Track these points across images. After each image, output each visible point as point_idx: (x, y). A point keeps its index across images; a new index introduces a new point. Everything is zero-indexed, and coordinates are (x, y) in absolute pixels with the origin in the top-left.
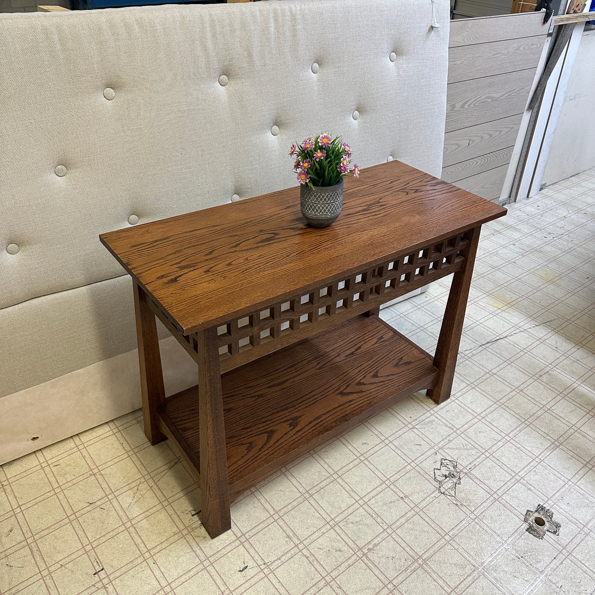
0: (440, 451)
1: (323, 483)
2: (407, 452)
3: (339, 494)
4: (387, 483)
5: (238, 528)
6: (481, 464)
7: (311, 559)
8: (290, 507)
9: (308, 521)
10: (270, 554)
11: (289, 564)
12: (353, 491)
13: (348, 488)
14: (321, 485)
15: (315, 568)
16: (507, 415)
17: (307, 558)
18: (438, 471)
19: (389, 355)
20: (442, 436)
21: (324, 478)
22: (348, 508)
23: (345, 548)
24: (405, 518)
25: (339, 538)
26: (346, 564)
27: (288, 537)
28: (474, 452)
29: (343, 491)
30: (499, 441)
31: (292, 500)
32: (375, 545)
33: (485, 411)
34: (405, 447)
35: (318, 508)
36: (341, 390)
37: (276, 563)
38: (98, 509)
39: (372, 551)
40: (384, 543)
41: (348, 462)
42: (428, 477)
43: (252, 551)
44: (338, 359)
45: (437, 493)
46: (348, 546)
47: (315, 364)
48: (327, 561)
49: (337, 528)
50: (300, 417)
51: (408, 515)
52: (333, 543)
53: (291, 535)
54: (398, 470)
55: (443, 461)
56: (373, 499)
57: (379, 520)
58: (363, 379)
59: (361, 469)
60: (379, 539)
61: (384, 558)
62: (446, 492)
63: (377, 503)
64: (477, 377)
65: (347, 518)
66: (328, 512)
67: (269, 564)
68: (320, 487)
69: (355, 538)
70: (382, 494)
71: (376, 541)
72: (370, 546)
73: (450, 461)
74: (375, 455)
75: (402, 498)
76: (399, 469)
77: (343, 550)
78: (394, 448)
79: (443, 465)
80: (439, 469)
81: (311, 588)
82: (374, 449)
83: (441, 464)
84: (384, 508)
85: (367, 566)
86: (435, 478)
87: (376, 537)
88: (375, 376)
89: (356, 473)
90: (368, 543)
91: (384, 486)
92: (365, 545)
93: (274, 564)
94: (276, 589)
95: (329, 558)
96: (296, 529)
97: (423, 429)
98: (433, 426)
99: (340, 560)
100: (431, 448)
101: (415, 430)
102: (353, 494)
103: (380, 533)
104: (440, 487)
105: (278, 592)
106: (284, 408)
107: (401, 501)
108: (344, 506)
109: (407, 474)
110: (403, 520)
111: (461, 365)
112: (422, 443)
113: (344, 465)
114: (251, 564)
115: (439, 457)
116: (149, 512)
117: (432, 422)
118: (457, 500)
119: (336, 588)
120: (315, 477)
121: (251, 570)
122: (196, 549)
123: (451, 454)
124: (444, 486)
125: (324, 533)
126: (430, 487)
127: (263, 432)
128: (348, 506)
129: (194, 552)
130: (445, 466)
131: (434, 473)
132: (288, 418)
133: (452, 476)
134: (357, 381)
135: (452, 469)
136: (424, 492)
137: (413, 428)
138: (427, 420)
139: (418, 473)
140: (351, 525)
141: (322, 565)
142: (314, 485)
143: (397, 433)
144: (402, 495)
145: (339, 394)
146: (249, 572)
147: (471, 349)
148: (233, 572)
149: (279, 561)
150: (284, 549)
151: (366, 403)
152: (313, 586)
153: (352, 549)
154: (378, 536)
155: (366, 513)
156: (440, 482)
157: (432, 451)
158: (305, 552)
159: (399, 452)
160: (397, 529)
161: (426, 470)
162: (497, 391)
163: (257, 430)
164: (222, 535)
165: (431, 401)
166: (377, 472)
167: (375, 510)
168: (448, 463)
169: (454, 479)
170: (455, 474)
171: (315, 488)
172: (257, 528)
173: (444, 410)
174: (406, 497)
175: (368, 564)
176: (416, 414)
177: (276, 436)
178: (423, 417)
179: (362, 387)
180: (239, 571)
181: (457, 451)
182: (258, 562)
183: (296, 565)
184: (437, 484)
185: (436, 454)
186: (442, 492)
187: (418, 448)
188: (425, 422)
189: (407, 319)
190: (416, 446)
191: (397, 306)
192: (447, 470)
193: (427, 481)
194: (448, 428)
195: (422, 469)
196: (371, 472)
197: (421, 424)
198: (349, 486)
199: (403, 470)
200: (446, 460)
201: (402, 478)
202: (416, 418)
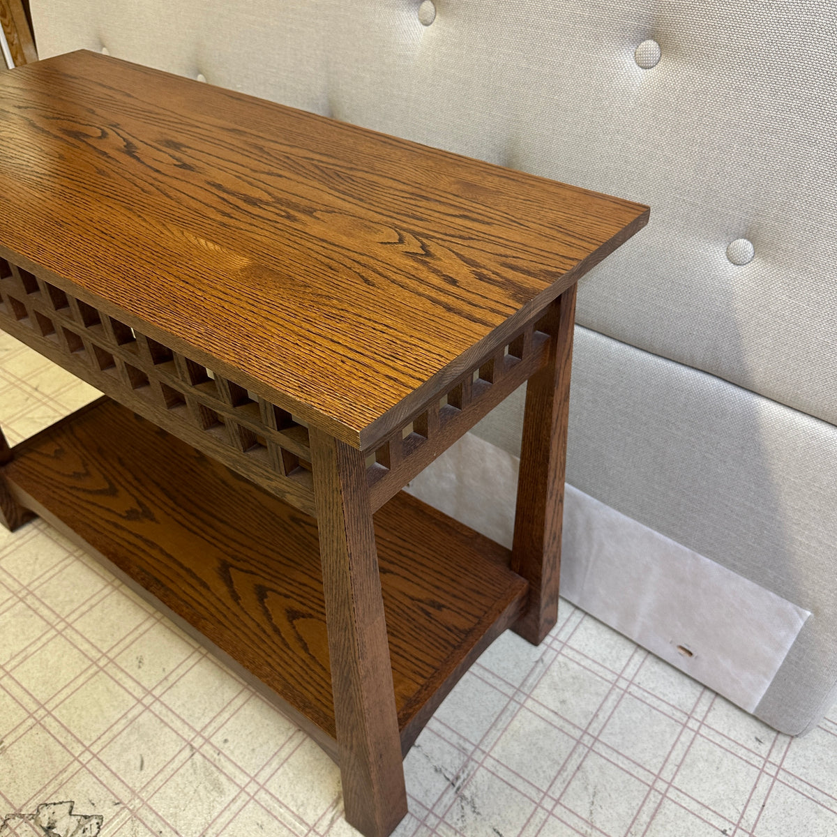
0: (123, 815)
1: (46, 611)
2: (121, 741)
3: (21, 637)
4: (40, 712)
12: (25, 658)
13: (33, 649)
14: (41, 609)
18: (67, 811)
20: (175, 815)
21: (58, 610)
29: (27, 643)
31: (16, 576)
34: (132, 738)
38: (27, 397)
41: (93, 641)
42: (50, 789)
45: (6, 812)
54: (72, 728)
55: (94, 821)
59: (77, 663)
68: (38, 608)
70: (13, 706)
74: (112, 683)
76: (74, 731)
78: (130, 716)
79: (83, 822)
80: (70, 813)
82: (127, 680)
83: (86, 817)
86: (47, 805)
89: (66, 657)
91: (33, 707)
97: (191, 771)
98: (202, 792)
100: (133, 792)
101: (185, 754)
102: (19, 658)
104: (22, 816)
109: (60, 748)
112: (149, 771)
113: (87, 635)
115: (108, 811)
120: (60, 598)
124: (24, 824)
126: (24, 795)
130: (79, 826)
131: (61, 803)
137: (192, 748)
138: (223, 779)
139: (61, 768)
142: (43, 600)
143: (173, 717)
156: (35, 817)
157: (124, 795)
159: (118, 727)
161: (69, 785)
166: (67, 691)
168: (87, 833)
171: (36, 602)
173: (264, 818)
174: (4, 749)
176: (238, 751)
178: (229, 769)
184: (29, 809)
185: (116, 804)
186: (8, 822)
187: (132, 763)
188: (217, 773)
189: (613, 697)
190: (139, 758)
191: (658, 668)
192: (67, 832)
193: (39, 787)
194: (200, 828)
195: (73, 776)
196: (67, 682)
197: (208, 764)
198: (36, 651)
199: (69, 737)
200: (99, 828)
201: (51, 739)
202: (227, 753)
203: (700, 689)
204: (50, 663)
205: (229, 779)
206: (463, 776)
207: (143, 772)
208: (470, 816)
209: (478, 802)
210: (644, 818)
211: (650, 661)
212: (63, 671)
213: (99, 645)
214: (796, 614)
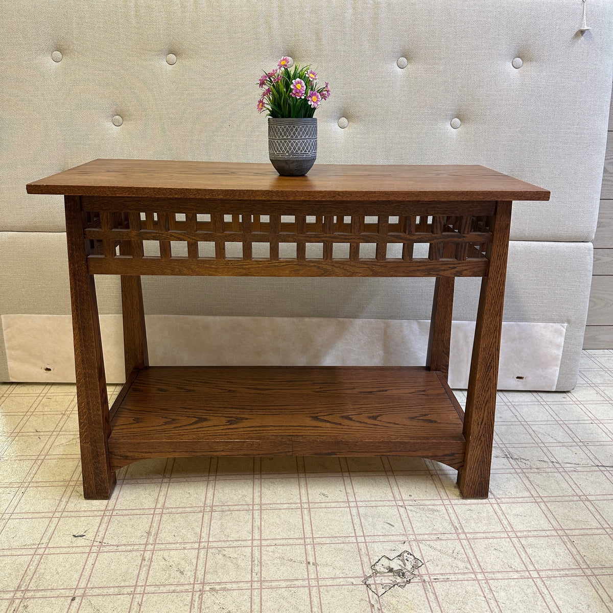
0: (414, 544)
1: (237, 507)
2: (367, 524)
3: (241, 524)
4: (308, 541)
5: (116, 503)
6: (458, 583)
7: (146, 563)
8: (180, 510)
9: (183, 530)
10: (116, 538)
11: (121, 555)
12: (260, 529)
13: (257, 523)
14: (232, 508)
15: (139, 572)
16: (561, 550)
17: (144, 559)
18: (387, 560)
19: (414, 407)
20: (433, 529)
21: (243, 503)
22: (236, 541)
23: (189, 574)
24: (290, 583)
25: (194, 561)
26: (173, 588)
27: (149, 533)
28: (461, 565)
29: (249, 524)
30: (517, 571)
31: (189, 506)
32: (224, 589)
33: (530, 531)
34: (370, 520)
35: (205, 525)
36: (317, 415)
37: (111, 547)
38: (37, 437)
39: (214, 593)
40: (235, 593)
41: (285, 502)
42: (365, 559)
43: (104, 526)
44: (348, 392)
45: (359, 581)
46: (195, 573)
47: (318, 387)
48: (157, 574)
49: (203, 552)
50: (247, 419)
51: (296, 582)
52: (183, 562)
53: (153, 533)
54: (335, 535)
55: (406, 554)
56: (273, 547)
57: (257, 569)
58: (355, 415)
59: (292, 514)
60: (235, 586)
61: (219, 607)
62: (373, 587)
63: (273, 552)
64: (556, 494)
65: (224, 549)
66: (211, 532)
67: (104, 544)
68: (230, 509)
69: (211, 570)
70: (288, 548)
71: (229, 586)
72: (218, 587)
73: (415, 558)
74: (324, 509)
75: (309, 563)
76: (338, 535)
77: (185, 573)
78: (354, 514)
79: (401, 558)
80: (390, 560)
81: (114, 587)
82: (329, 504)
83: (399, 556)
84: (275, 561)
85: (191, 603)
86: (374, 565)
87: (235, 582)
88: (374, 418)
89: (282, 515)
90: (218, 583)
91: (300, 541)
92: (213, 583)
93: (108, 547)
94: (84, 569)
95: (164, 572)
96: (164, 531)
97: (414, 513)
98: (431, 516)
99: (171, 580)
100: (403, 535)
101: (402, 510)
102: (256, 531)
103: (243, 582)
104: (370, 577)
105: (83, 571)
106: (241, 407)
107: (304, 565)
108: (234, 536)
109: (343, 544)
110: (284, 584)
111: (545, 475)
112: (396, 525)
113: (278, 502)
114: (90, 536)
115: (406, 547)
116: (66, 456)
117: (434, 511)
118: (378, 602)
119: (136, 603)
120: (235, 498)
121: (83, 540)
122: (64, 500)
123: (425, 552)
124: (376, 578)
125: (184, 549)
126: (357, 570)
127: (197, 416)
128: (238, 539)
129: (60, 500)
130: (403, 560)
131: (380, 560)
132: (234, 416)
133: (401, 573)
134: (345, 415)
135: (409, 567)
136: (344, 571)
137: (401, 506)
138: (429, 507)
139: (356, 550)
140: (221, 556)
141: (148, 573)
142: (226, 504)
143: (374, 502)
144: (311, 560)
145: (312, 417)
146: (81, 542)
147: (578, 464)
148: (68, 533)
149: (115, 548)
150: (131, 540)
151: (332, 434)
152: (118, 587)
153: (195, 579)
154: (237, 582)
155: (250, 555)
156: (376, 573)
157: (402, 538)
158: (148, 555)
159: (356, 521)
160: (266, 588)
161: (371, 552)
162: (573, 520)
163: (193, 413)
164: (97, 501)
165: (457, 492)
166: (307, 526)
167: (264, 557)
168: (410, 560)
169: (398, 577)
170: (407, 574)
171: (223, 507)
172: (130, 511)
173: (467, 507)
174: (315, 564)
175: (195, 601)
176: (421, 496)
177: (205, 424)
178: (427, 502)
179: (346, 422)
180: (73, 535)
181: (437, 553)
182: (97, 537)
183: (125, 560)
184: (369, 572)
185: (404, 543)
186: (367, 583)
187: (385, 527)
188: (426, 507)
189: (512, 409)
190: (385, 524)
191: (511, 394)
192: (400, 565)
193: (360, 563)
194: (450, 526)
195: (367, 549)
196: (301, 522)
197: (417, 507)
198: (261, 523)
199: (341, 539)
200: (411, 555)
201: (332, 545)
202: (417, 499)
203: (530, 394)
204: (278, 522)
205: (433, 505)
206: (507, 453)
207: (396, 527)
208: (526, 462)
209: (523, 457)
210: (570, 432)
211: (505, 394)
212: (291, 521)
213: (291, 501)
214: (562, 328)
